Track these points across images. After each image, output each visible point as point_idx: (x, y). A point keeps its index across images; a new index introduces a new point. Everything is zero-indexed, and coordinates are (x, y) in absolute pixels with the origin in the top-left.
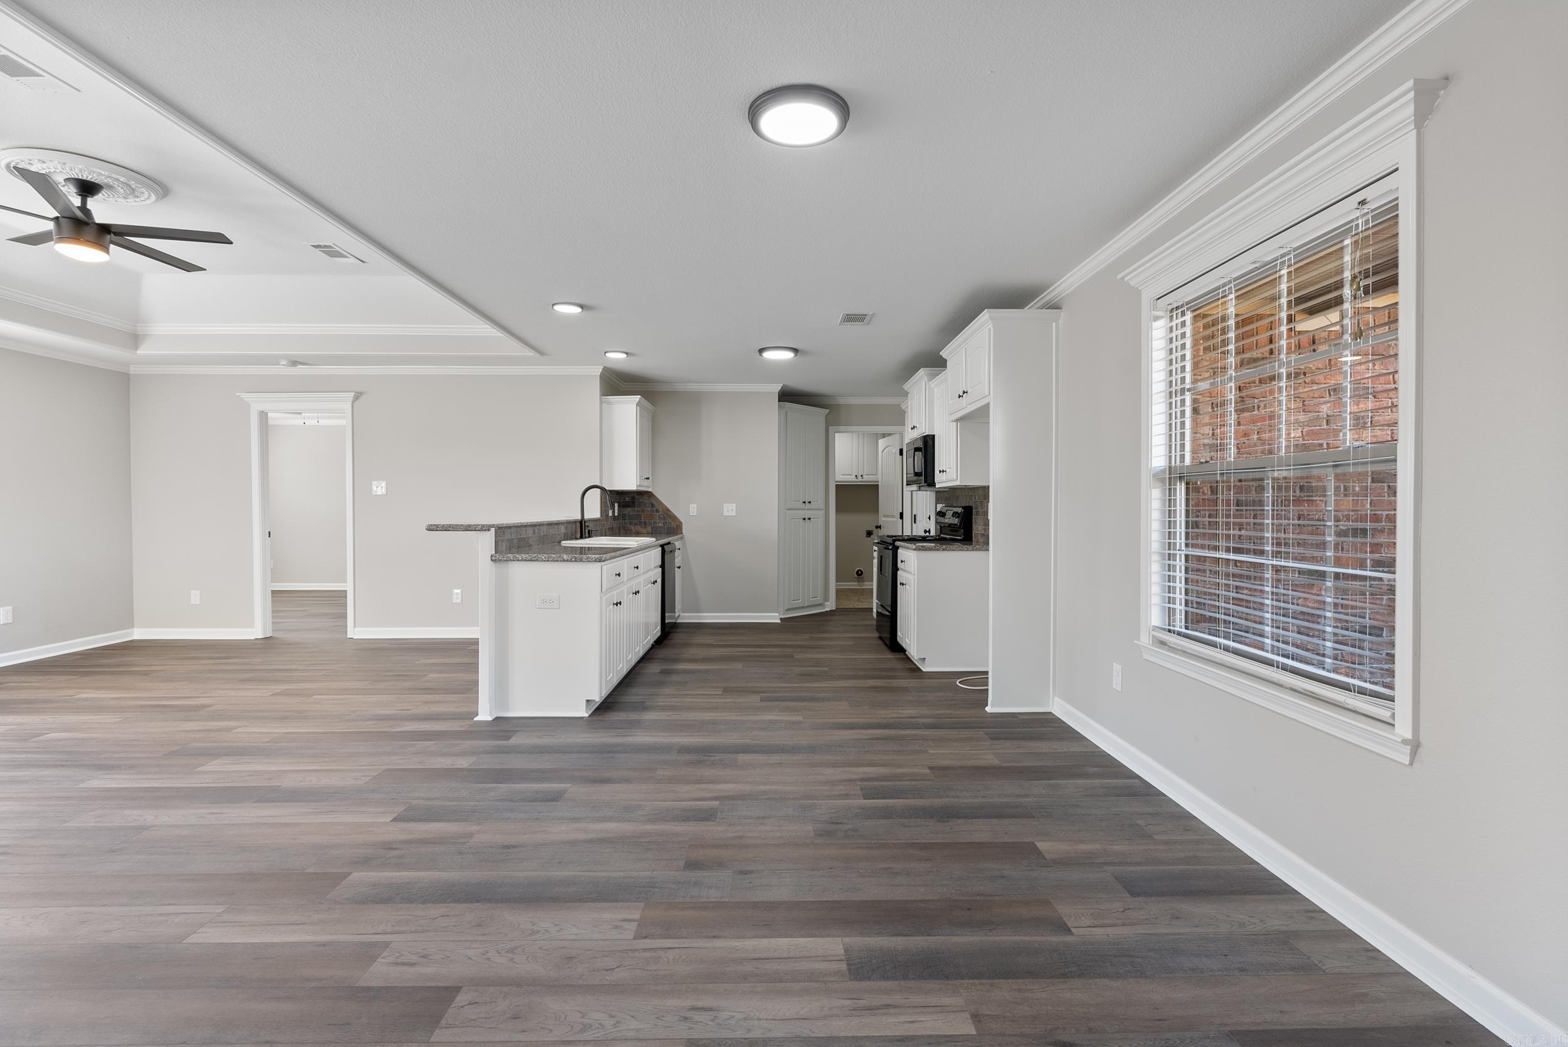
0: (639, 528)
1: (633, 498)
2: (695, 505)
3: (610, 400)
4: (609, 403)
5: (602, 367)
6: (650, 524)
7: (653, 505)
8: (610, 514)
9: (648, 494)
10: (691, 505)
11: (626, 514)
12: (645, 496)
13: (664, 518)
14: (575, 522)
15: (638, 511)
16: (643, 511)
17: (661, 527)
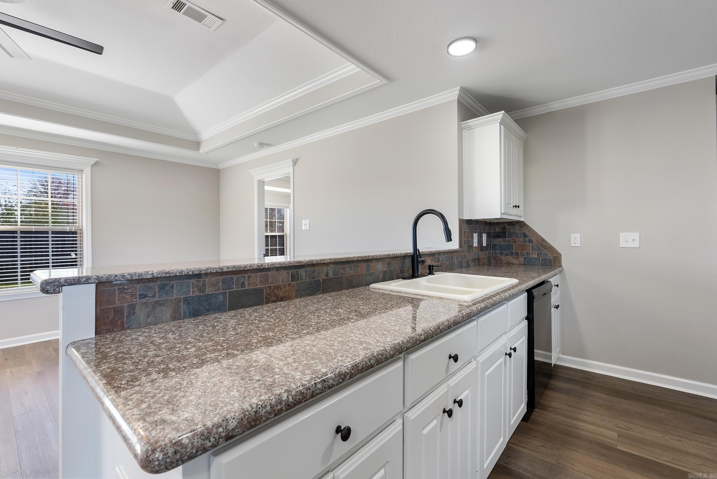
0: (510, 259)
1: (504, 228)
2: (578, 235)
3: (470, 124)
4: (470, 128)
5: (459, 88)
6: (523, 255)
7: (525, 236)
8: (475, 244)
9: (521, 224)
10: (573, 235)
11: (496, 245)
12: (517, 226)
13: (539, 249)
14: (404, 257)
15: (509, 242)
16: (515, 242)
17: (535, 258)
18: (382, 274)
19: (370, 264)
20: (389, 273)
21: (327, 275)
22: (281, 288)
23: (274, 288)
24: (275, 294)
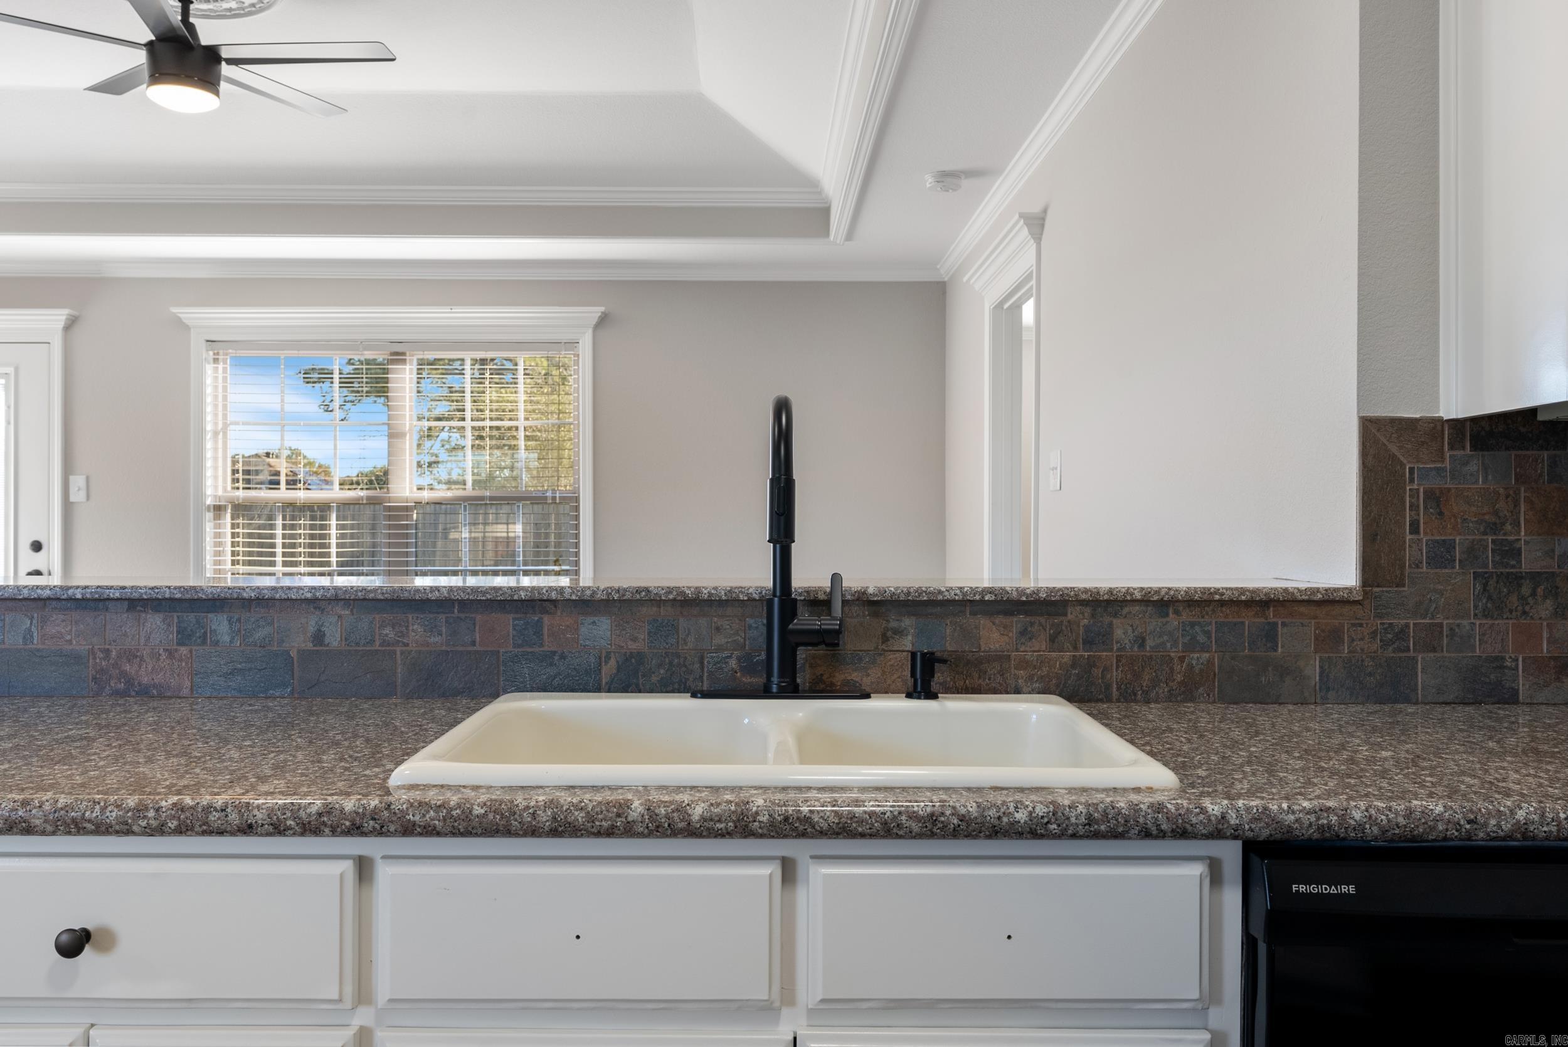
18: (613, 663)
19: (540, 621)
20: (660, 666)
21: (319, 637)
22: (142, 659)
23: (119, 656)
24: (123, 674)
